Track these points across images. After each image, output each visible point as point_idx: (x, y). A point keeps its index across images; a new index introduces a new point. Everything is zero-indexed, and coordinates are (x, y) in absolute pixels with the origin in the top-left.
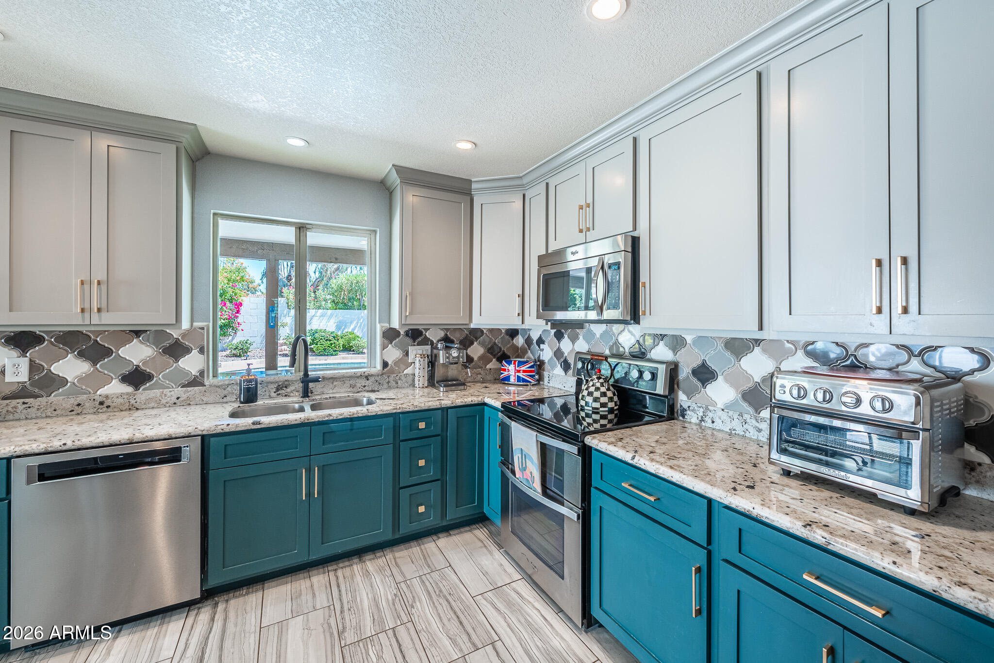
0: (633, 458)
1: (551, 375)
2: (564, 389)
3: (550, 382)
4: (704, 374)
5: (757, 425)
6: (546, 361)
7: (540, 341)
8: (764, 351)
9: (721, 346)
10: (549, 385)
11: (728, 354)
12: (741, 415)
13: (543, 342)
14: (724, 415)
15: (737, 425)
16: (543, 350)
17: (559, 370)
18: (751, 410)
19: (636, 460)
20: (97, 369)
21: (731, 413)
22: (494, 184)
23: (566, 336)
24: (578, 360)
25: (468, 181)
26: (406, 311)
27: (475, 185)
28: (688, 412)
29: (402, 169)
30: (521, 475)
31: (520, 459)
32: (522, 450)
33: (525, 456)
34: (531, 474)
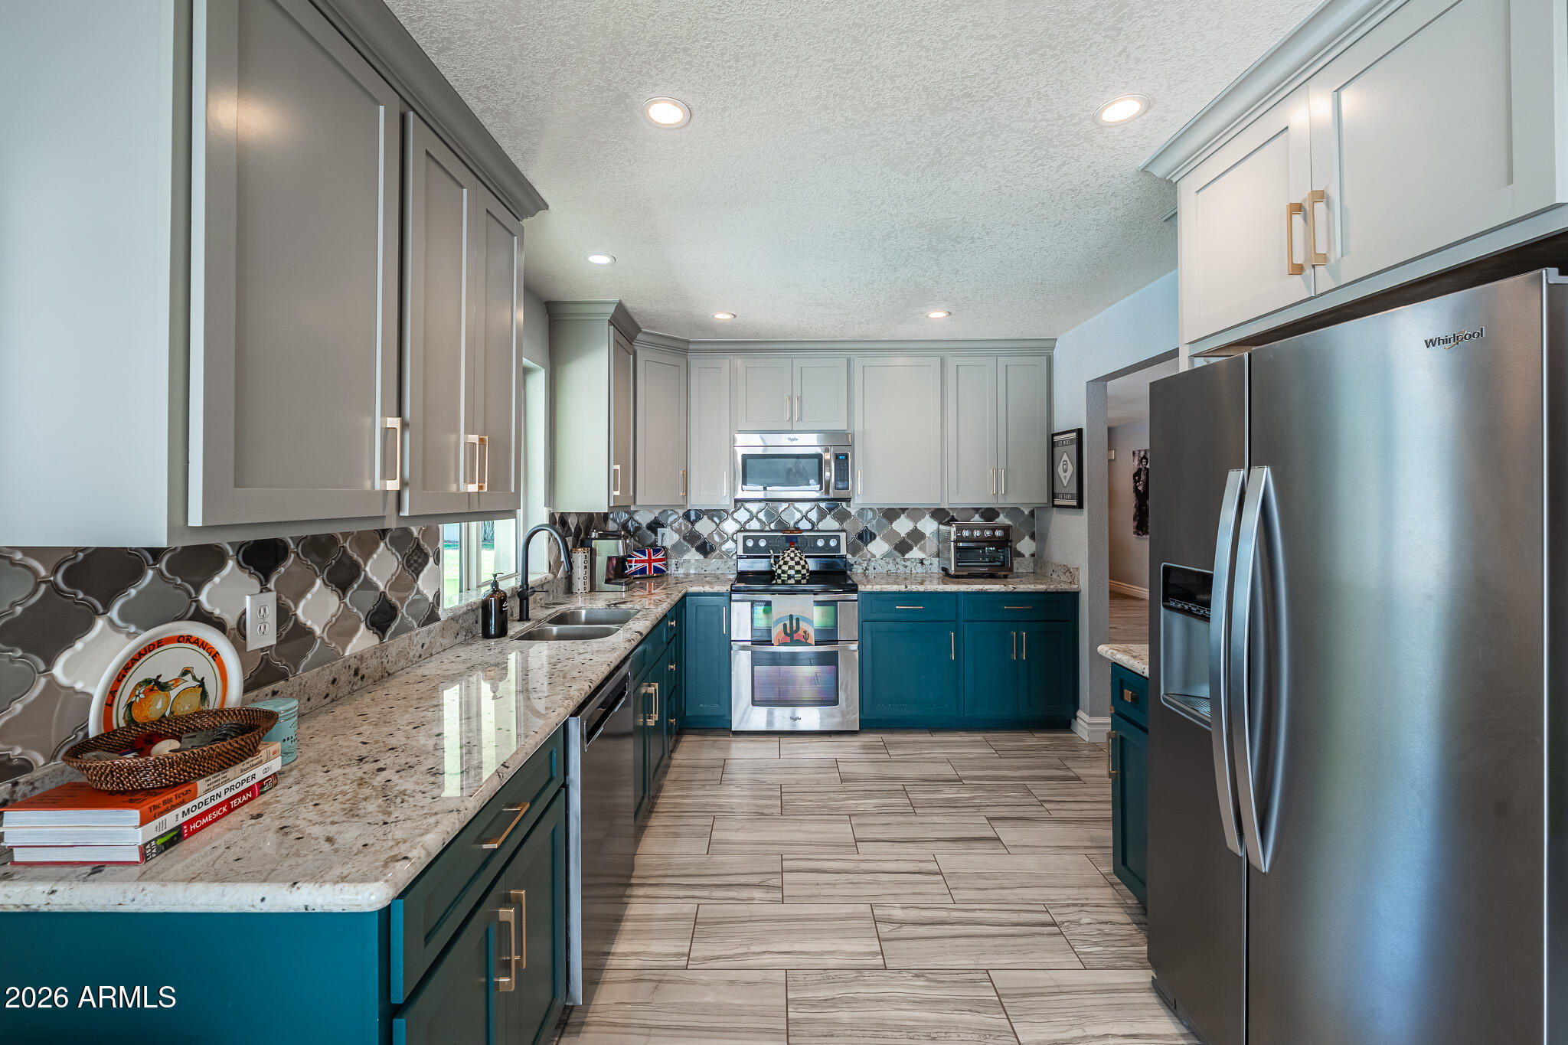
0: (906, 587)
1: (680, 561)
4: (866, 537)
5: (904, 563)
6: (669, 547)
7: (655, 526)
8: (908, 517)
9: (879, 515)
10: (677, 573)
11: (885, 521)
12: (894, 560)
13: (662, 526)
14: (882, 562)
15: (892, 567)
16: (663, 535)
17: (693, 555)
18: (899, 555)
19: (909, 587)
20: (346, 604)
21: (887, 560)
22: (659, 341)
23: (705, 517)
24: (745, 539)
25: (639, 330)
26: (616, 489)
27: (640, 336)
28: (855, 566)
29: (620, 307)
30: (788, 639)
31: (788, 625)
32: (791, 616)
33: (798, 620)
34: (805, 632)
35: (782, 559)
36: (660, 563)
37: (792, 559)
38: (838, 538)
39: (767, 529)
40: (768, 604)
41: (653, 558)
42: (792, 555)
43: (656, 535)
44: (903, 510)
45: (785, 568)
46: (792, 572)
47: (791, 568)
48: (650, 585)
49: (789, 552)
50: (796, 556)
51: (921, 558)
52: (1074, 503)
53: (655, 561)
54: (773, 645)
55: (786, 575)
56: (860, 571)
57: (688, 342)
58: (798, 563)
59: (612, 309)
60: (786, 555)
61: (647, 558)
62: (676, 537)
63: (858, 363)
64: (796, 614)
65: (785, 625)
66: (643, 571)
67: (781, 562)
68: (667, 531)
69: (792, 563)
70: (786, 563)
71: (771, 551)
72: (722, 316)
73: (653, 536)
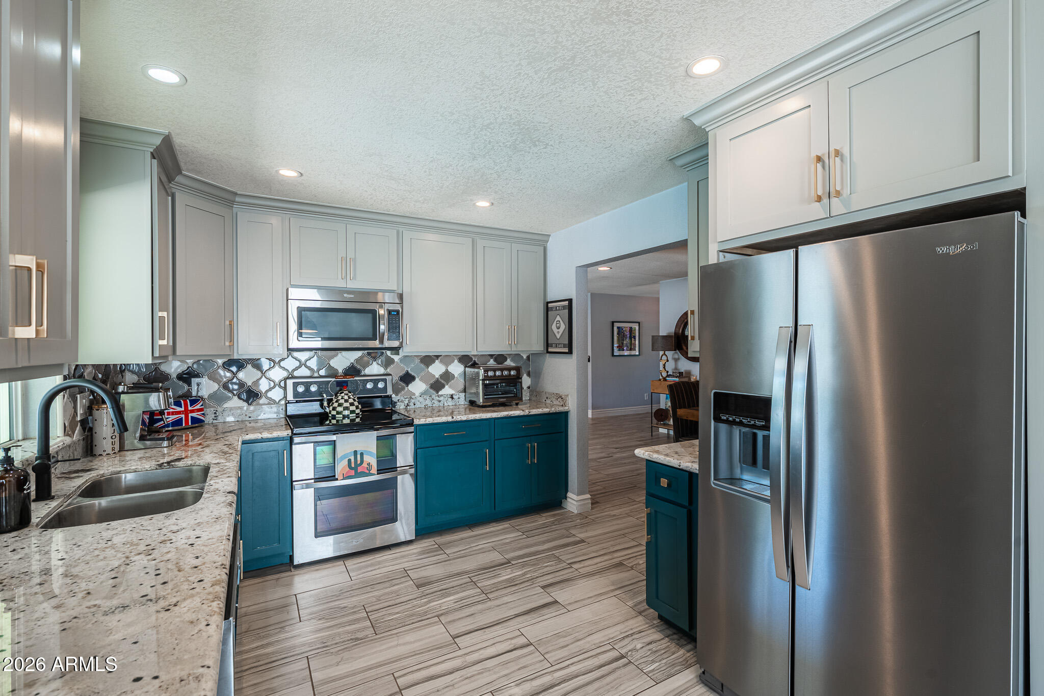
0: (453, 417)
1: (220, 409)
2: (250, 419)
3: (219, 418)
4: (407, 378)
5: (439, 399)
6: (206, 397)
7: (188, 376)
8: (441, 362)
9: (417, 361)
10: (215, 421)
11: (422, 365)
12: (431, 396)
13: (197, 376)
14: (421, 399)
15: (428, 402)
16: (198, 385)
17: (235, 402)
18: (434, 392)
19: (455, 418)
21: (425, 397)
22: (207, 189)
23: (249, 366)
24: (295, 385)
25: (179, 172)
26: (162, 338)
27: (179, 179)
28: (398, 403)
29: (167, 141)
30: (353, 473)
31: (353, 460)
32: (355, 452)
33: (362, 454)
34: (369, 464)
35: (336, 402)
36: (199, 413)
37: (346, 401)
38: (385, 381)
39: (316, 375)
40: (334, 443)
41: (190, 408)
42: (346, 397)
43: (189, 384)
44: (437, 357)
45: (340, 409)
46: (346, 413)
47: (346, 408)
48: (187, 436)
49: (343, 395)
50: (349, 398)
51: (451, 394)
52: (566, 350)
53: (192, 411)
54: (337, 479)
55: (341, 416)
56: (402, 407)
57: (236, 194)
58: (352, 404)
59: (158, 141)
60: (340, 397)
61: (183, 409)
62: (215, 387)
63: (407, 235)
64: (359, 449)
65: (349, 461)
66: (178, 422)
67: (336, 405)
68: (204, 381)
69: (347, 405)
70: (340, 405)
71: (324, 395)
72: (288, 173)
73: (186, 387)
